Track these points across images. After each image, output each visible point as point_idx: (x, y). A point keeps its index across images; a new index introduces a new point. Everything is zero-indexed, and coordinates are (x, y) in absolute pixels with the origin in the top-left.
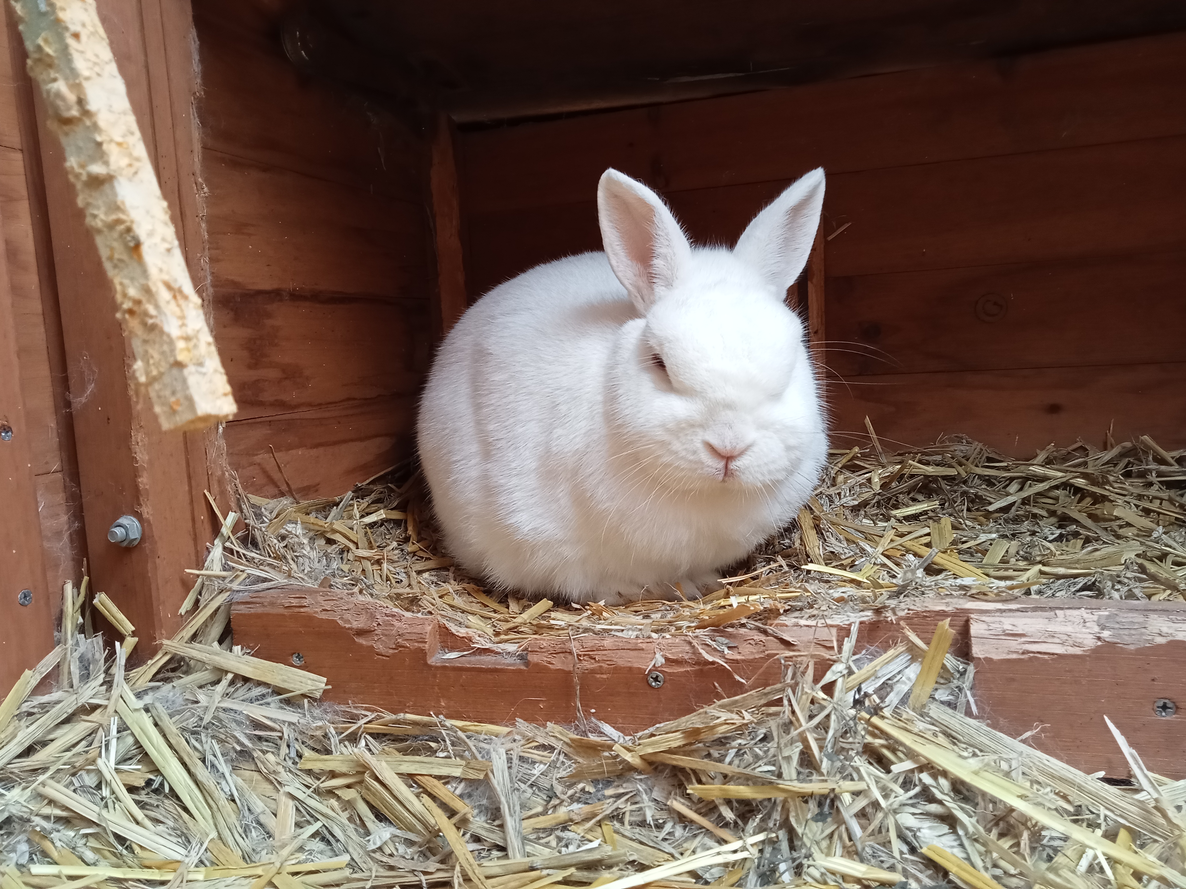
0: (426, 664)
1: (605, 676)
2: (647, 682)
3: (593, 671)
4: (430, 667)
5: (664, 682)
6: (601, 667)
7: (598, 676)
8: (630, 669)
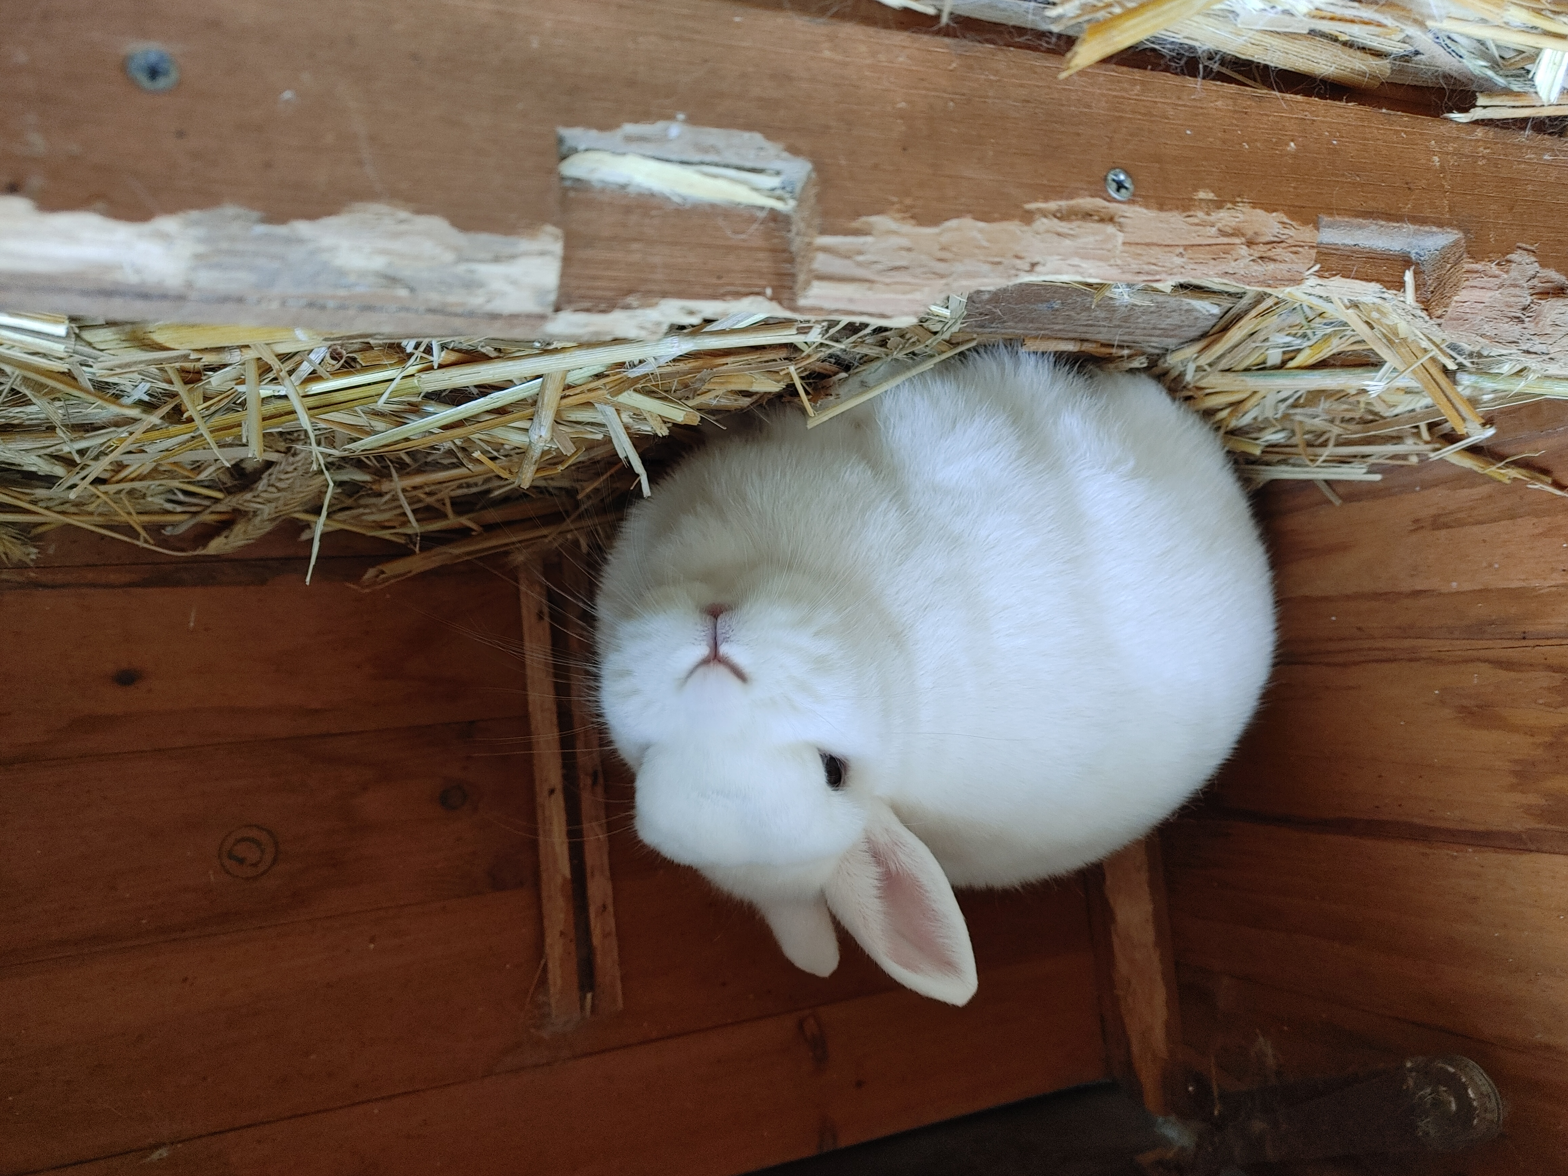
0: (1466, 231)
1: (1202, 195)
2: (1134, 182)
3: (1219, 205)
4: (1459, 227)
5: (1105, 179)
6: (1208, 214)
7: (1211, 196)
8: (1161, 207)
